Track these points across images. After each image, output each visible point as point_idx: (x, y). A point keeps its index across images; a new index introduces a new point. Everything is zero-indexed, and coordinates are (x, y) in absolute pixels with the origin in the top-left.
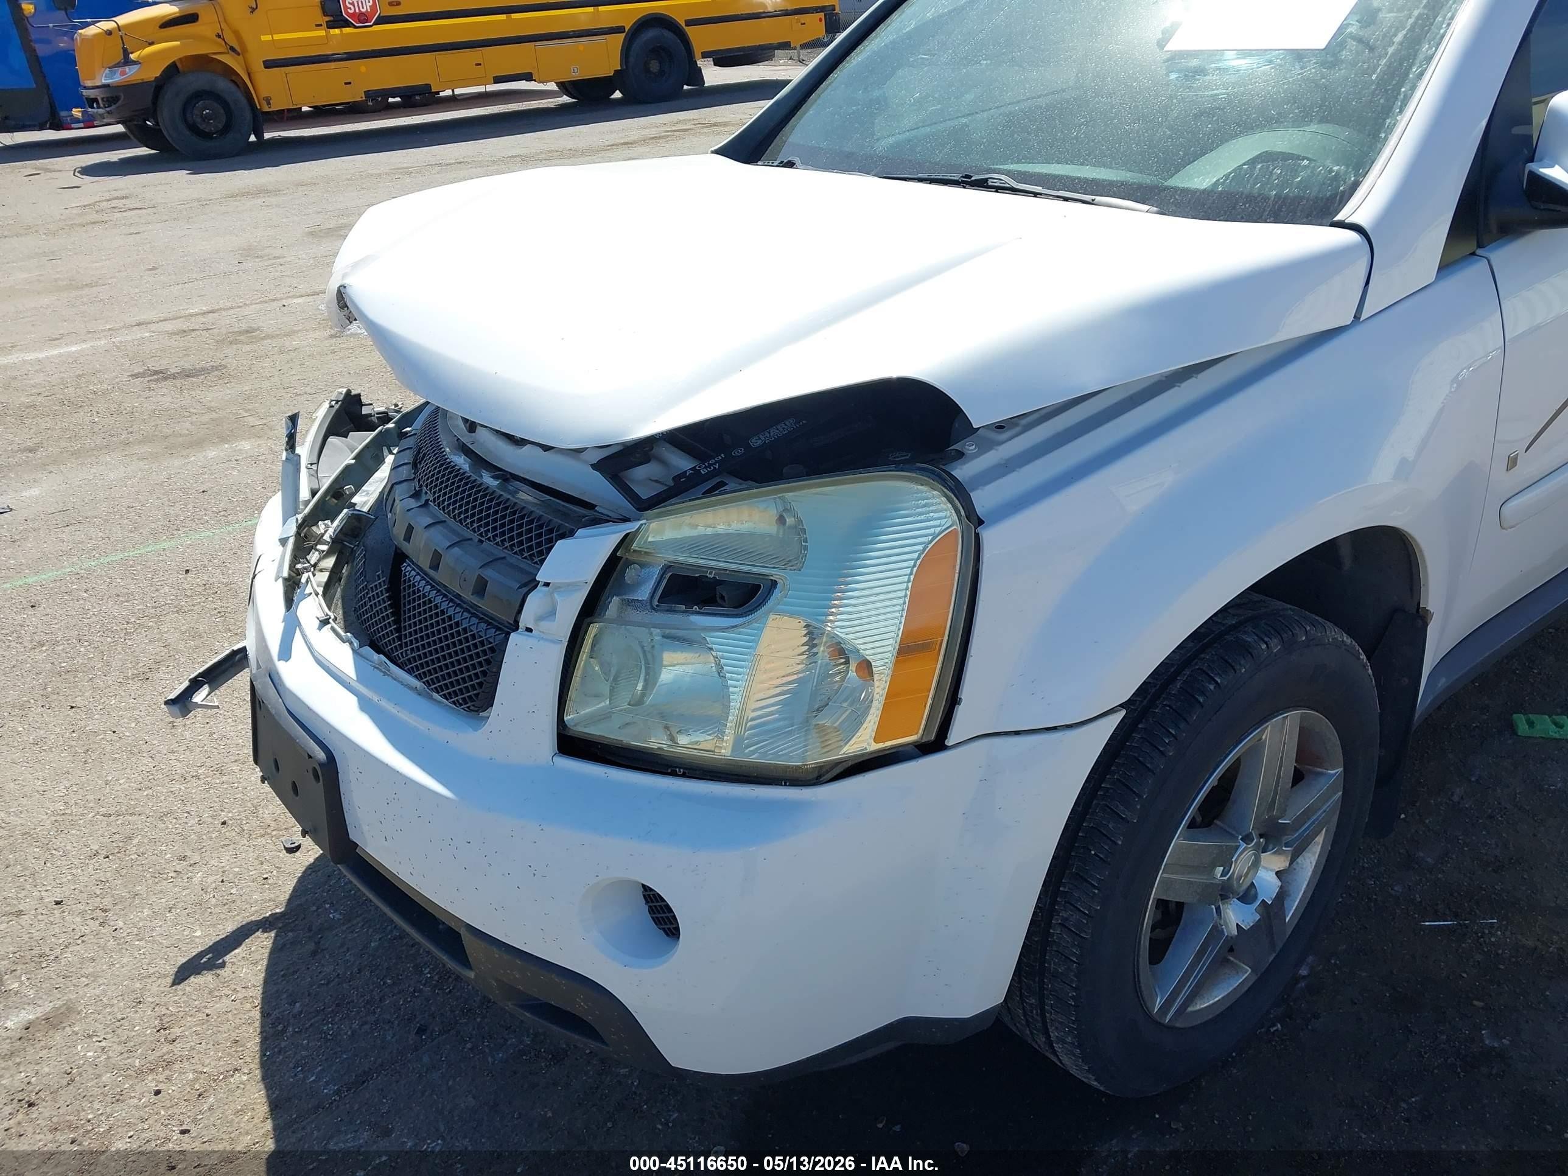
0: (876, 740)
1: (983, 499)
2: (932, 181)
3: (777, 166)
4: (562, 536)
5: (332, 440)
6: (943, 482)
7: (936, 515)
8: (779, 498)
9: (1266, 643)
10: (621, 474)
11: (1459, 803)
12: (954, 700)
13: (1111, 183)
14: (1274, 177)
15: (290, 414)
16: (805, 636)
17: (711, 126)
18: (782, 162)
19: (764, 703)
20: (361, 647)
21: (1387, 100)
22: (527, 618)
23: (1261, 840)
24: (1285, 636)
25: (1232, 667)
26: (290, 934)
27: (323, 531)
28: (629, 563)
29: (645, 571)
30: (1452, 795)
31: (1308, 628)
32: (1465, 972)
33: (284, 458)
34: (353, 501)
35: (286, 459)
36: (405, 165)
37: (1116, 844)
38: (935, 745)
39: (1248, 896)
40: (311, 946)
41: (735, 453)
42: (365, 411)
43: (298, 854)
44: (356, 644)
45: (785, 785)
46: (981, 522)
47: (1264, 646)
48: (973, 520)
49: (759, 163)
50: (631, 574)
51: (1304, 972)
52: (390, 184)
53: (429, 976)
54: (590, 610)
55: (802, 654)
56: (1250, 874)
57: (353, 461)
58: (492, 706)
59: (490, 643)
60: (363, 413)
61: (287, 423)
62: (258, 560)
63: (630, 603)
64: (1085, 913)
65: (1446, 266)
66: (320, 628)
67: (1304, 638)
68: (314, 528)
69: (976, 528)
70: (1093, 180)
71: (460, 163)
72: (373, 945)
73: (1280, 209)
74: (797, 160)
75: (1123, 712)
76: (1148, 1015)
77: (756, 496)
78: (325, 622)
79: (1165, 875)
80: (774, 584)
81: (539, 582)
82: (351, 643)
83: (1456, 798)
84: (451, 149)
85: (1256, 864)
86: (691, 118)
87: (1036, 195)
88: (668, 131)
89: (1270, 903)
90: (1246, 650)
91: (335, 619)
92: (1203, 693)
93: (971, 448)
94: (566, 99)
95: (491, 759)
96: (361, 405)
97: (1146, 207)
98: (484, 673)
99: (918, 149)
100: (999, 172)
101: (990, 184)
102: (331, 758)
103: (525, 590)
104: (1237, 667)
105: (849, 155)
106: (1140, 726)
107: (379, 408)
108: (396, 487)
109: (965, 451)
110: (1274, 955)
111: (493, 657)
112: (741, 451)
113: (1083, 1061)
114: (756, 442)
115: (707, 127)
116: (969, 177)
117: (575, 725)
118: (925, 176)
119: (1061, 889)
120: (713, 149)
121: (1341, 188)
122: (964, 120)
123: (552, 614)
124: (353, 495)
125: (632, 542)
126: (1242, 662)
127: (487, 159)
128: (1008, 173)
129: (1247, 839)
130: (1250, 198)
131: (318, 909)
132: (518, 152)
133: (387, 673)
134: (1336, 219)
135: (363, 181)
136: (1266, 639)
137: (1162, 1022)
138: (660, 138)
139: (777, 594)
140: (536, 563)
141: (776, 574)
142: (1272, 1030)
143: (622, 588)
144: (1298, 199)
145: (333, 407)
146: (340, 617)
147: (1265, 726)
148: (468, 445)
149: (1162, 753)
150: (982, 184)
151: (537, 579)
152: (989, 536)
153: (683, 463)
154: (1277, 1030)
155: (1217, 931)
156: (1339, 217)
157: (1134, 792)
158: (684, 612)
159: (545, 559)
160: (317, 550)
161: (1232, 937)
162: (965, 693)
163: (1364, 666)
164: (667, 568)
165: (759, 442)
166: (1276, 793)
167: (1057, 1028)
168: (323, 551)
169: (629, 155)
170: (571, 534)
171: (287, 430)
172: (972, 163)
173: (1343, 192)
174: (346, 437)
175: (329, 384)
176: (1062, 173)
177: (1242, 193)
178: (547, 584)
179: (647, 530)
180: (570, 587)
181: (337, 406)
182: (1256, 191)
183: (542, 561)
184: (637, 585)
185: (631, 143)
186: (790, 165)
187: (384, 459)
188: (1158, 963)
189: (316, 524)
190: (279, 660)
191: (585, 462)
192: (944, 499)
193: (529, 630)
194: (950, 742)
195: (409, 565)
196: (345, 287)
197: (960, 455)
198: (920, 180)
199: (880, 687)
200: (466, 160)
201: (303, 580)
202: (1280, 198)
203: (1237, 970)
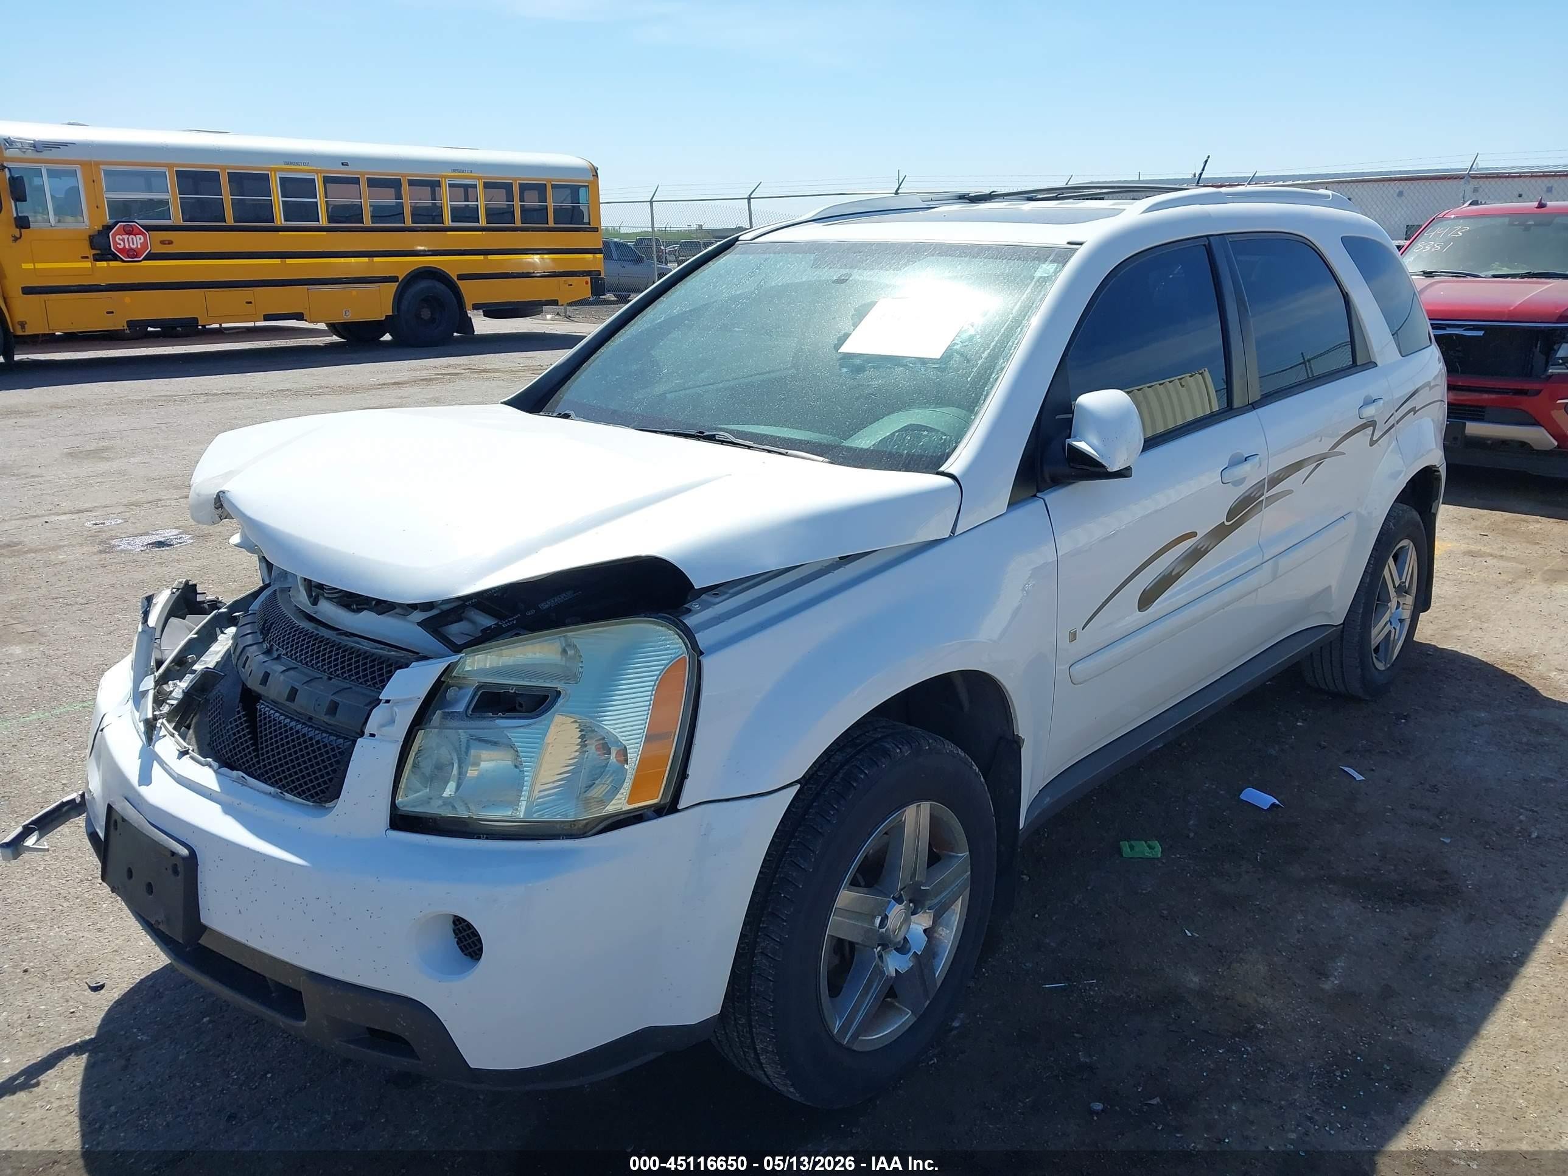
0: (629, 802)
1: (703, 639)
2: (676, 434)
3: (556, 417)
4: (400, 667)
5: (173, 620)
6: (677, 626)
7: (672, 647)
8: (564, 636)
9: (900, 749)
10: (440, 629)
11: (1078, 905)
12: (683, 776)
13: (801, 441)
14: (906, 441)
15: (147, 595)
16: (579, 738)
17: (481, 372)
18: (560, 414)
19: (547, 786)
20: (219, 768)
21: (976, 395)
22: (371, 726)
23: (911, 905)
24: (913, 745)
25: (876, 763)
26: (101, 1054)
27: (172, 689)
28: (449, 687)
29: (462, 692)
30: (1074, 900)
31: (930, 741)
32: (1071, 1016)
33: (140, 630)
34: (194, 668)
35: (143, 631)
36: (169, 394)
37: (797, 887)
38: (669, 807)
39: (903, 948)
40: (123, 1062)
41: (529, 613)
42: (199, 598)
43: (102, 992)
44: (215, 765)
45: (563, 839)
46: (702, 653)
47: (898, 751)
48: (697, 652)
49: (541, 413)
50: (451, 693)
51: (956, 1024)
52: (154, 411)
53: (235, 1077)
54: (420, 721)
55: (576, 751)
56: (903, 928)
57: (196, 636)
58: (338, 797)
59: (340, 748)
60: (198, 600)
61: (142, 602)
62: (102, 718)
63: (452, 715)
64: (777, 941)
65: (1013, 503)
66: (179, 758)
67: (927, 748)
68: (165, 687)
69: (698, 657)
70: (789, 439)
71: (228, 394)
72: (180, 1058)
73: (909, 463)
74: (572, 413)
75: (798, 786)
76: (828, 1032)
77: (546, 635)
78: (183, 753)
79: (835, 917)
80: (559, 693)
81: (381, 700)
82: (210, 766)
83: (1076, 902)
84: (216, 380)
85: (907, 921)
86: (461, 363)
87: (749, 447)
88: (438, 374)
89: (919, 953)
90: (886, 753)
91: (193, 751)
92: (856, 781)
93: (696, 606)
94: (335, 339)
95: (336, 836)
96: (196, 593)
97: (821, 459)
98: (334, 771)
99: (665, 411)
100: (721, 430)
101: (717, 438)
102: (193, 854)
103: (369, 708)
104: (879, 764)
105: (614, 412)
106: (814, 804)
107: (210, 597)
108: (247, 648)
109: (693, 609)
110: (928, 1002)
111: (343, 759)
112: (533, 612)
113: (782, 1067)
114: (544, 606)
115: (477, 372)
116: (703, 433)
117: (404, 806)
118: (670, 431)
119: (761, 926)
120: (502, 401)
121: (947, 451)
122: (699, 390)
123: (392, 722)
124: (194, 663)
125: (452, 672)
126: (883, 760)
127: (255, 391)
128: (730, 432)
129: (899, 900)
130: (891, 455)
131: (126, 1033)
132: (288, 386)
133: (244, 784)
134: (940, 470)
135: (124, 406)
136: (900, 746)
137: (841, 1042)
138: (431, 380)
139: (560, 701)
140: (378, 688)
141: (560, 686)
142: (930, 1063)
143: (444, 704)
144: (921, 456)
145: (174, 593)
146: (195, 747)
147: (903, 810)
148: (312, 614)
149: (829, 821)
150: (711, 439)
151: (380, 698)
152: (706, 662)
153: (487, 621)
154: (934, 1063)
155: (879, 971)
156: (941, 469)
157: (810, 849)
158: (491, 717)
159: (385, 685)
160: (168, 704)
161: (891, 977)
162: (691, 771)
163: (977, 774)
164: (478, 688)
165: (547, 606)
166: (916, 864)
167: (761, 1040)
168: (172, 705)
169: (400, 395)
170: (407, 666)
171: (142, 608)
172: (706, 424)
173: (948, 453)
174: (184, 619)
175: (101, 595)
176: (768, 433)
177: (886, 451)
178: (388, 701)
179: (464, 663)
180: (407, 702)
181: (178, 593)
182: (894, 451)
183: (383, 687)
184: (456, 701)
185: (402, 384)
186: (567, 416)
187: (217, 637)
188: (836, 996)
189: (167, 683)
190: (139, 786)
191: (412, 622)
192: (676, 636)
193: (373, 735)
194: (680, 807)
195: (262, 704)
196: (224, 492)
197: (689, 611)
198: (667, 433)
199: (631, 768)
200: (233, 391)
201: (158, 725)
202: (909, 455)
203: (901, 1012)
